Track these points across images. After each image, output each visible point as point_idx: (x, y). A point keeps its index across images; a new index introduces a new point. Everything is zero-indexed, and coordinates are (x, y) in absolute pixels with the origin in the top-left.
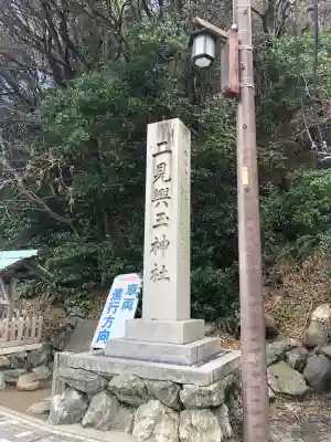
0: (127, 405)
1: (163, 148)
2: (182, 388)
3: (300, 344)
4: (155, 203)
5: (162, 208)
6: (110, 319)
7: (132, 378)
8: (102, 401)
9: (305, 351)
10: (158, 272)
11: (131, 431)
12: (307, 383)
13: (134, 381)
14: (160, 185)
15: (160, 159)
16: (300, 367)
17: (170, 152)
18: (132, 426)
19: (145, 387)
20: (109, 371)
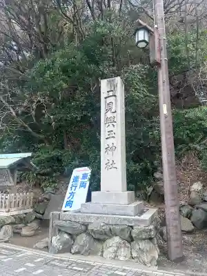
0: (98, 240)
1: (111, 94)
2: (132, 229)
3: (187, 204)
4: (107, 125)
5: (111, 128)
6: (72, 194)
7: (102, 224)
8: (83, 239)
9: (190, 207)
10: (109, 164)
11: (102, 255)
12: (194, 225)
13: (103, 226)
14: (109, 115)
15: (109, 100)
16: (189, 216)
17: (115, 96)
18: (103, 252)
19: (110, 229)
20: (86, 221)
